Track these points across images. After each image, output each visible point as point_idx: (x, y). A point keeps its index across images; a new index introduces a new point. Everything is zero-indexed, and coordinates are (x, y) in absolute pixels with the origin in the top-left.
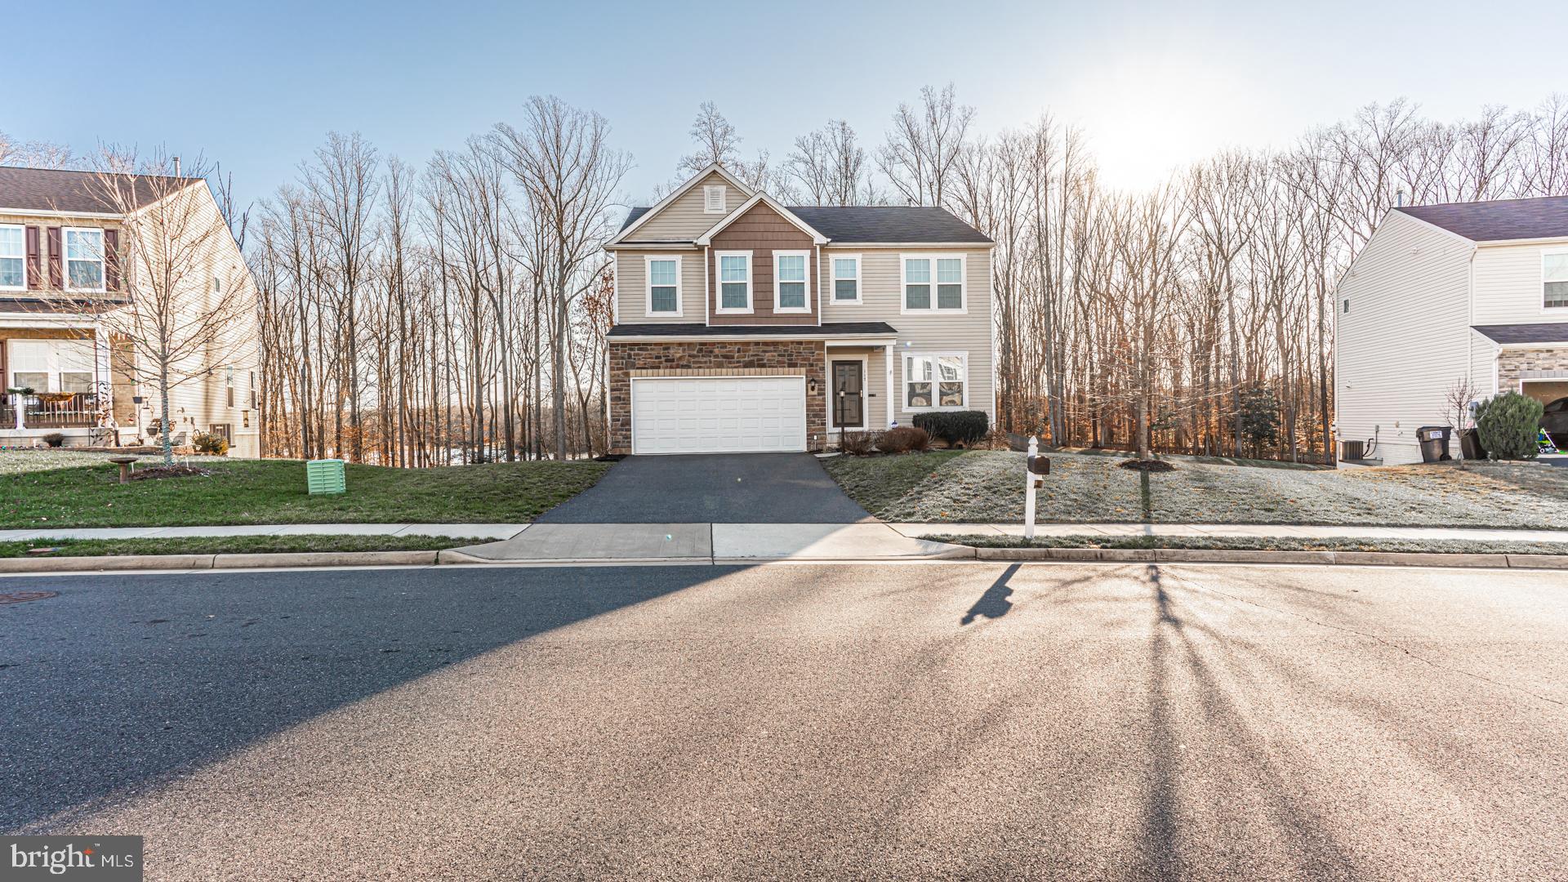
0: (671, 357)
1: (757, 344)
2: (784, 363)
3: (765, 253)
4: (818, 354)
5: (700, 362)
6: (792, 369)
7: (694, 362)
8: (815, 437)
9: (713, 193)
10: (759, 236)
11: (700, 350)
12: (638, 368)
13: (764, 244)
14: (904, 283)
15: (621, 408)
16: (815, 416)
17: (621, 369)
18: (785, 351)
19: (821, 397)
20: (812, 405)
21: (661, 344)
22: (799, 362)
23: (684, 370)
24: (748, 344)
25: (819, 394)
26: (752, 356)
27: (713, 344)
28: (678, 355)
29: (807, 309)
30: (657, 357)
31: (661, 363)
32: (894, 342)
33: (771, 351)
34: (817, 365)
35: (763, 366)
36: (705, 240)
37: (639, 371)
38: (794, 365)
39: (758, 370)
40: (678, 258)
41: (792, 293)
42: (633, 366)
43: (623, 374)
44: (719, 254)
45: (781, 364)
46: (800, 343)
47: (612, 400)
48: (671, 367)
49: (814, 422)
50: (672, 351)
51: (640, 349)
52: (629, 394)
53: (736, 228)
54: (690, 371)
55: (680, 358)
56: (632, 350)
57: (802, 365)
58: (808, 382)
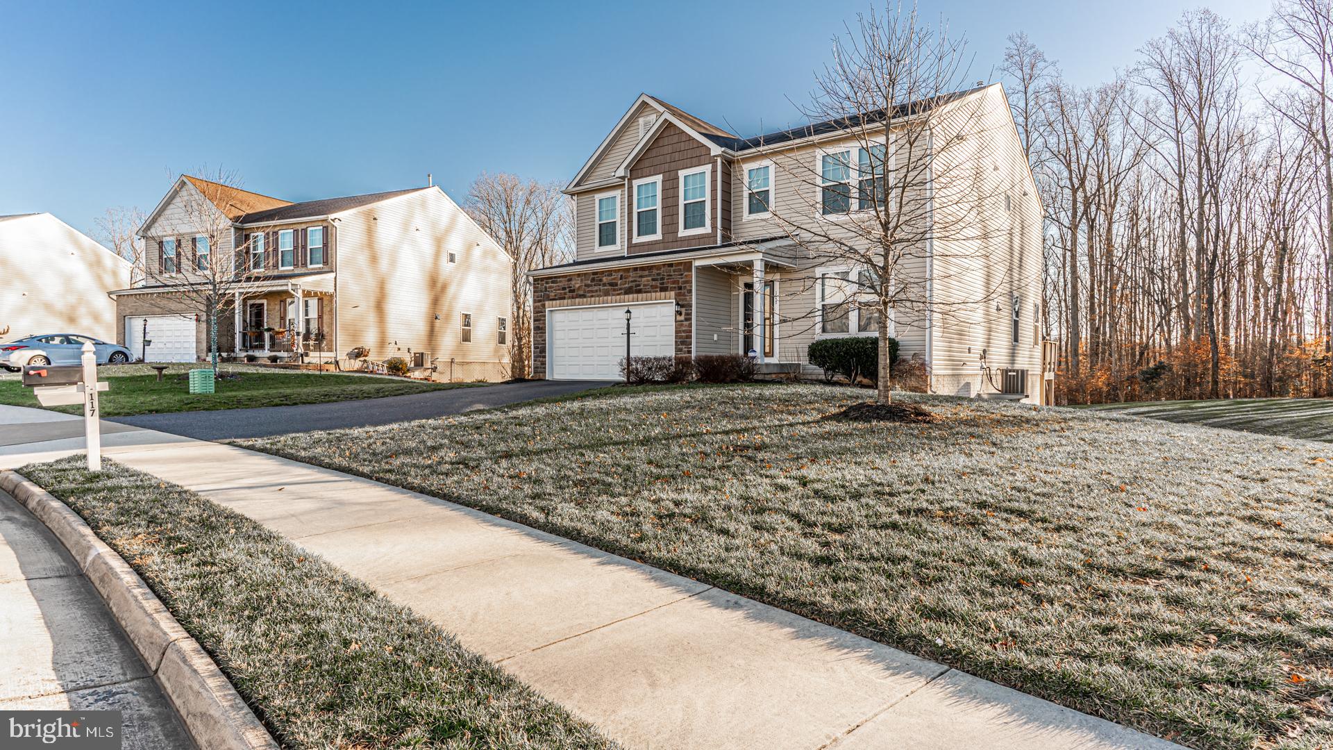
0: (572, 288)
1: (635, 269)
2: (656, 287)
3: (672, 175)
4: (687, 276)
5: (592, 291)
6: (663, 294)
7: (589, 292)
9: (646, 124)
10: (667, 158)
11: (593, 279)
12: (551, 300)
13: (672, 166)
14: (819, 185)
15: (540, 337)
16: (683, 343)
17: (540, 301)
18: (658, 274)
19: (687, 323)
20: (680, 332)
21: (565, 276)
22: (670, 286)
24: (627, 270)
25: (686, 320)
26: (631, 282)
27: (603, 273)
28: (577, 286)
29: (707, 229)
30: (563, 289)
31: (566, 294)
32: (760, 256)
33: (646, 276)
34: (685, 288)
35: (639, 291)
37: (551, 302)
38: (664, 289)
39: (635, 295)
40: (618, 193)
41: (695, 213)
42: (548, 298)
43: (541, 305)
44: (636, 183)
45: (654, 289)
46: (671, 265)
47: (534, 329)
48: (573, 297)
50: (573, 282)
51: (553, 282)
52: (545, 323)
53: (650, 154)
55: (579, 288)
56: (547, 283)
57: (672, 289)
58: (677, 307)
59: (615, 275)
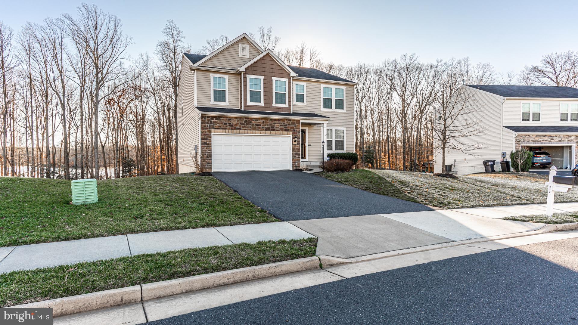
0: (232, 124)
1: (271, 119)
2: (283, 129)
3: (269, 78)
4: (297, 126)
5: (245, 127)
6: (286, 132)
7: (243, 127)
8: (296, 164)
9: (243, 48)
10: (266, 70)
11: (246, 121)
12: (215, 129)
13: (269, 74)
14: (322, 97)
15: (206, 149)
16: (296, 154)
17: (207, 129)
18: (283, 123)
19: (298, 145)
20: (295, 149)
21: (227, 117)
22: (289, 129)
23: (238, 131)
24: (267, 119)
26: (269, 125)
27: (252, 118)
28: (235, 123)
29: (287, 106)
30: (225, 124)
31: (227, 126)
32: (327, 122)
33: (277, 123)
34: (297, 131)
35: (274, 130)
36: (243, 69)
37: (216, 130)
38: (287, 130)
39: (272, 132)
40: (227, 77)
41: (281, 98)
42: (213, 128)
43: (208, 131)
44: (248, 76)
45: (281, 129)
46: (290, 120)
47: (202, 144)
48: (232, 129)
49: (295, 157)
50: (232, 121)
51: (216, 119)
52: (211, 141)
53: (256, 65)
54: (241, 131)
55: (236, 125)
56: (212, 119)
57: (291, 131)
58: (293, 138)
59: (259, 121)
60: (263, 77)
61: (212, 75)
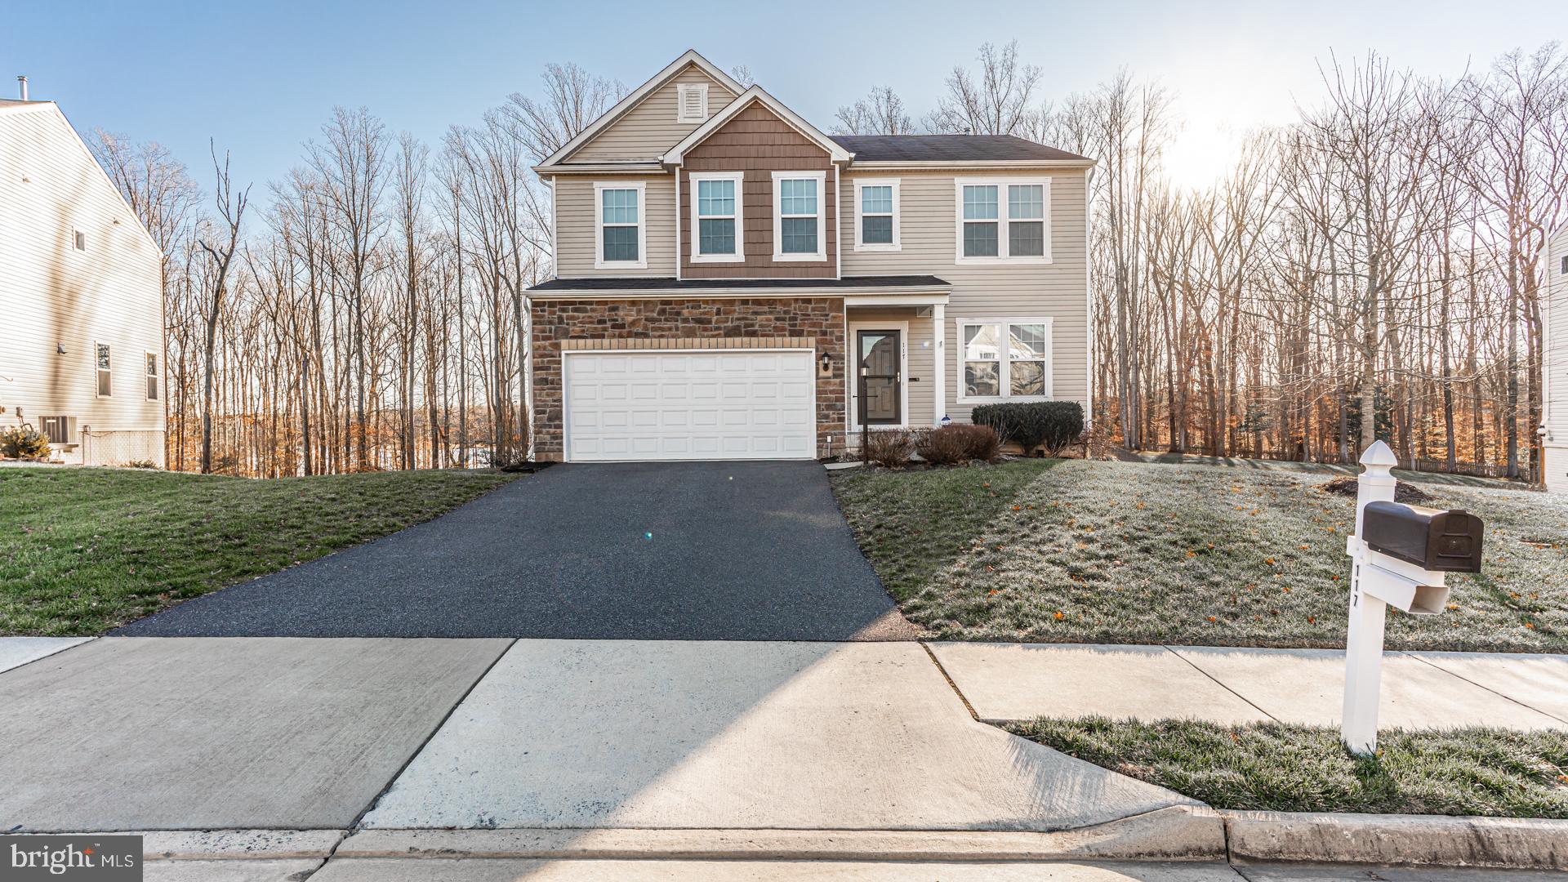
0: (620, 322)
1: (745, 302)
2: (783, 329)
3: (760, 175)
4: (834, 317)
5: (662, 329)
6: (795, 340)
7: (654, 329)
8: (829, 439)
9: (690, 95)
10: (753, 151)
11: (663, 312)
12: (572, 337)
13: (760, 163)
14: (960, 220)
15: (548, 395)
16: (829, 407)
17: (549, 338)
18: (785, 312)
19: (838, 380)
20: (825, 392)
21: (606, 303)
22: (806, 329)
23: (639, 341)
24: (731, 302)
25: (835, 376)
26: (738, 319)
27: (681, 302)
28: (630, 319)
29: (821, 256)
30: (600, 322)
31: (605, 329)
32: (946, 300)
33: (765, 313)
34: (832, 333)
35: (753, 334)
36: (675, 157)
37: (573, 341)
38: (800, 334)
39: (746, 339)
40: (640, 186)
41: (800, 233)
42: (566, 335)
43: (551, 345)
44: (695, 178)
45: (780, 332)
46: (808, 301)
47: (535, 382)
48: (621, 336)
49: (827, 417)
50: (621, 313)
51: (575, 310)
52: (560, 374)
53: (720, 140)
54: (647, 341)
55: (633, 323)
56: (564, 310)
57: (810, 334)
58: (819, 358)
59: (704, 308)
60: (741, 175)
61: (599, 186)
